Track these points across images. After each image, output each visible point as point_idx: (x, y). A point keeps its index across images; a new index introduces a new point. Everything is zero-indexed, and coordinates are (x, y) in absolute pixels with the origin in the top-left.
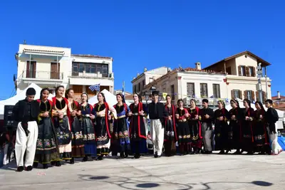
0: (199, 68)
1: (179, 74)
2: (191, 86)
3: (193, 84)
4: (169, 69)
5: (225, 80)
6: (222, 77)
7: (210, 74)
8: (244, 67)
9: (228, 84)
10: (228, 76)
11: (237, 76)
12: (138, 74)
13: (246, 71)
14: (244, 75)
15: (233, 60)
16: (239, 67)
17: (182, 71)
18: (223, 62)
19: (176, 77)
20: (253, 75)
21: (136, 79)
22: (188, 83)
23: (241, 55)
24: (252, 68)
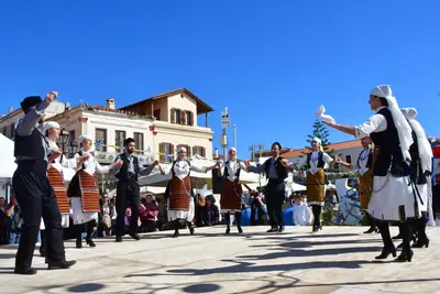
0: (112, 106)
1: (85, 115)
2: (102, 132)
3: (105, 131)
4: (68, 105)
5: (152, 128)
6: (148, 123)
7: (130, 117)
8: (178, 111)
9: (155, 133)
10: (156, 122)
11: (168, 124)
12: (12, 110)
13: (181, 117)
14: (179, 122)
15: (164, 99)
16: (173, 110)
17: (90, 109)
18: (150, 101)
19: (80, 119)
20: (190, 123)
21: (8, 117)
22: (97, 129)
23: (173, 94)
24: (189, 113)
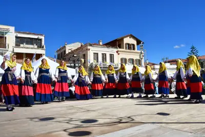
0: (101, 43)
1: (89, 47)
2: (96, 55)
3: (97, 54)
4: (82, 44)
5: (117, 52)
6: (115, 50)
7: (108, 48)
8: (128, 44)
9: (119, 54)
10: (119, 49)
11: (124, 50)
12: (61, 47)
13: (130, 47)
14: (129, 49)
15: (122, 39)
16: (126, 44)
17: (91, 45)
18: (116, 40)
19: (87, 49)
20: (134, 49)
21: (60, 50)
22: (94, 53)
23: (127, 36)
24: (133, 45)
